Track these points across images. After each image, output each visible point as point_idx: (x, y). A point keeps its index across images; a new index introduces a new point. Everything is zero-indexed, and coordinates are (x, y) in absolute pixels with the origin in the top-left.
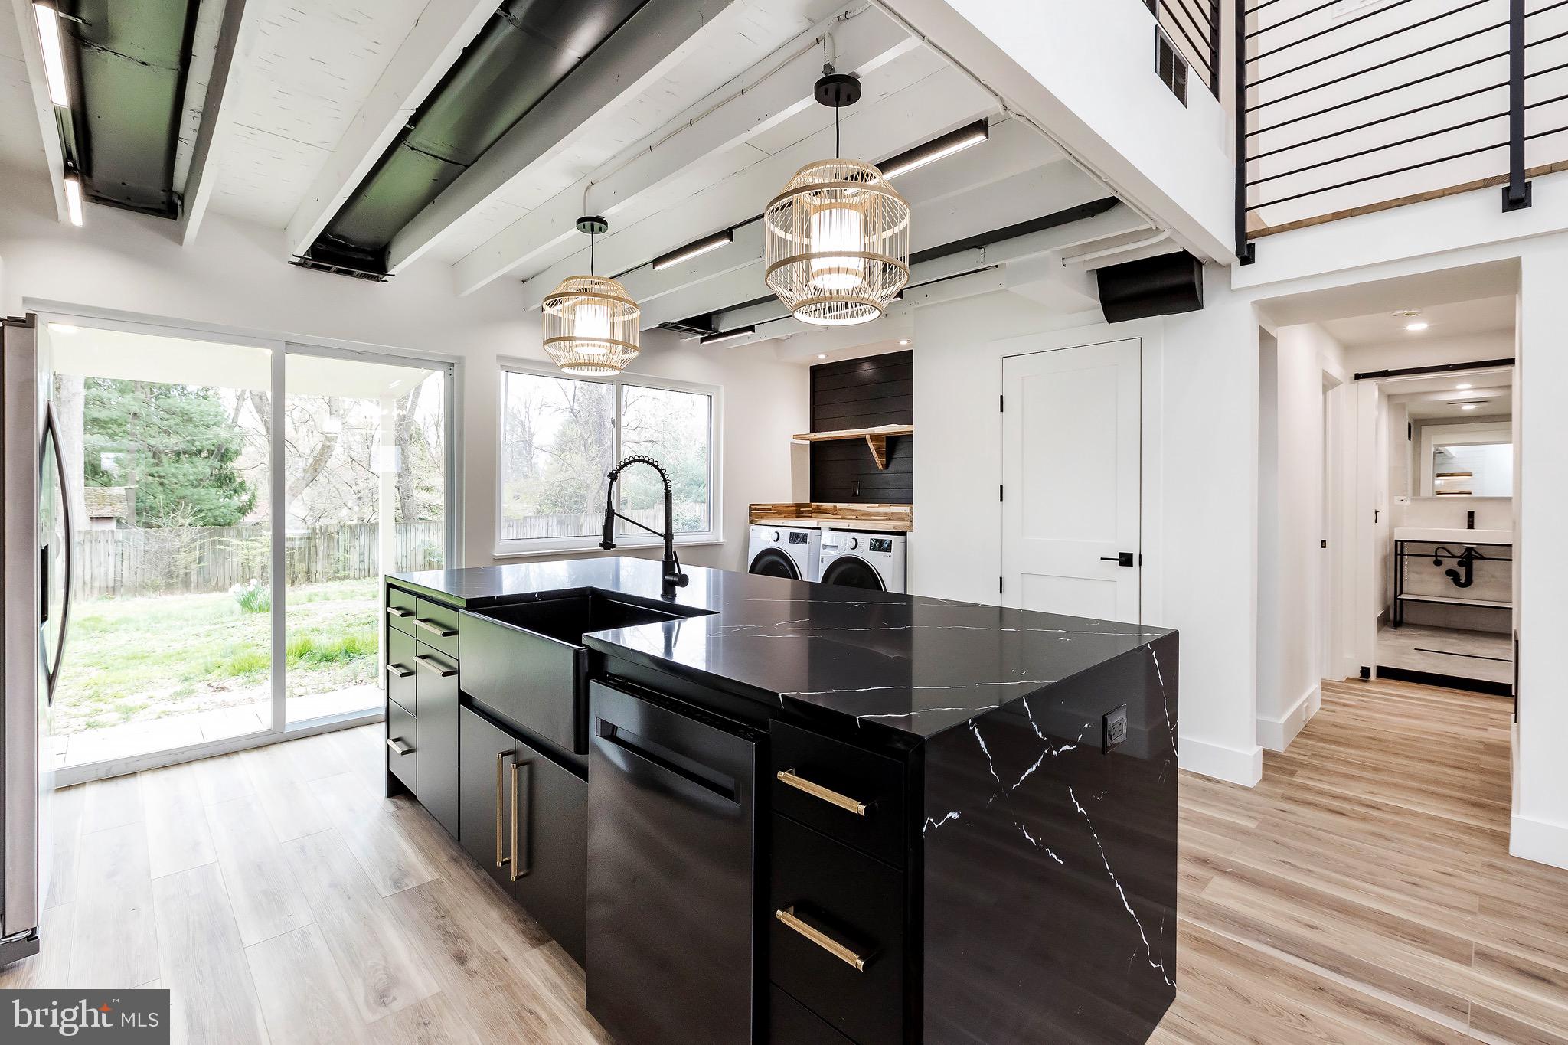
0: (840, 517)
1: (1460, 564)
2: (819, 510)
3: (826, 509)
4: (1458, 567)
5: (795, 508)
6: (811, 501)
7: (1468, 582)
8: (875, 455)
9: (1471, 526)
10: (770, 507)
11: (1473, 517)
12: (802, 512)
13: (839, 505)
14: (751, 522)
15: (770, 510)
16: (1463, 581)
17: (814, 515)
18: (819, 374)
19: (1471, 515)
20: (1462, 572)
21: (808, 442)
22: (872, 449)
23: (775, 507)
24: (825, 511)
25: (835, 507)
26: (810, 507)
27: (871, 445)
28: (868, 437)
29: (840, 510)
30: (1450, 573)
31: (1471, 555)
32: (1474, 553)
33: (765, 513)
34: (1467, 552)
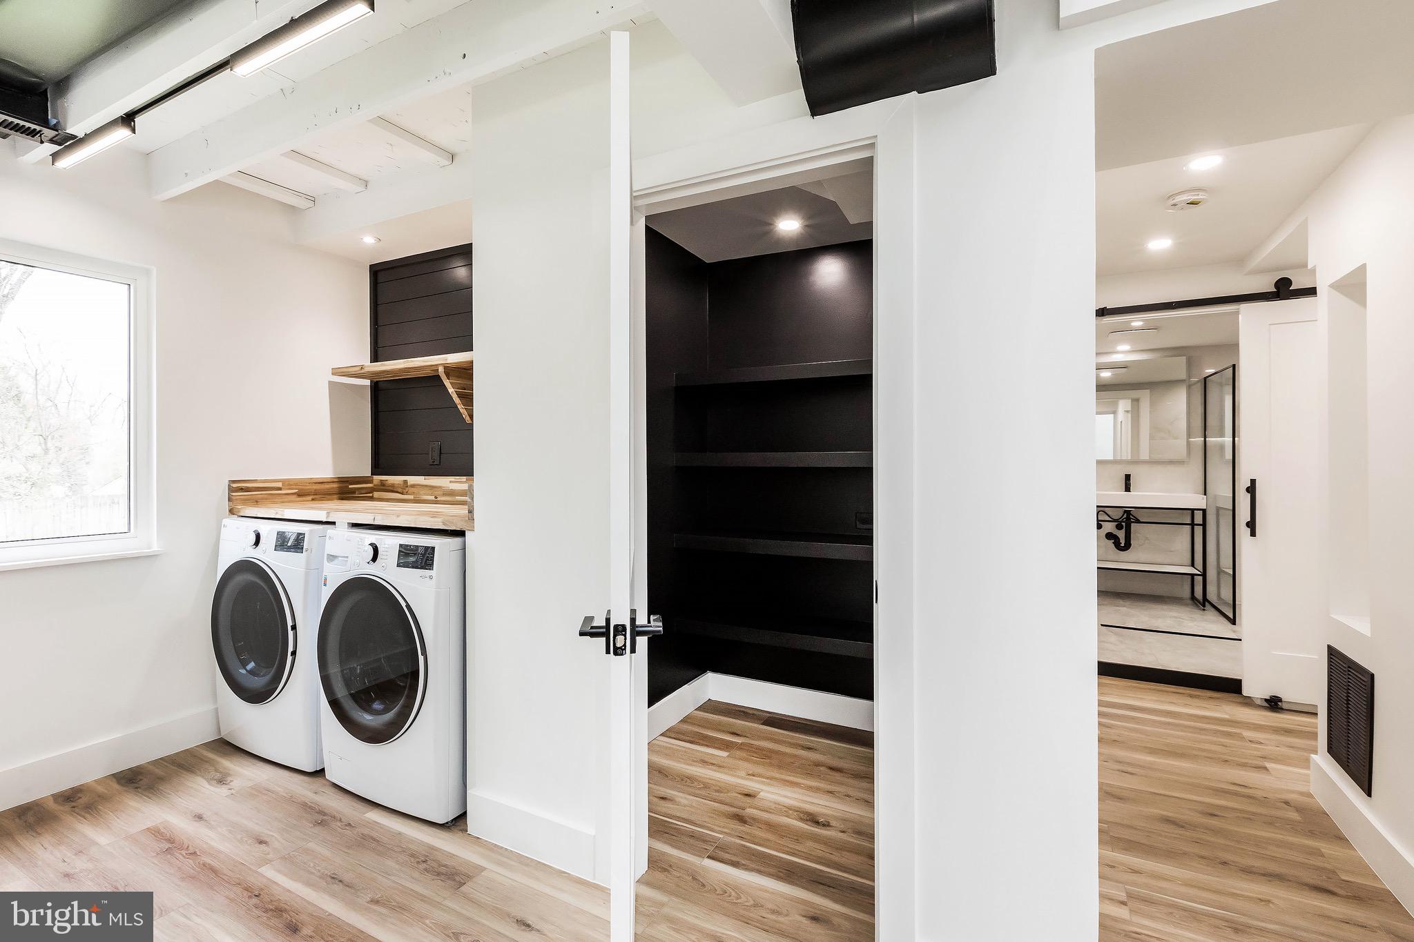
0: (411, 497)
1: (1118, 528)
2: (384, 487)
3: (393, 485)
4: (1116, 530)
5: (335, 485)
6: (373, 474)
7: (1127, 546)
8: (455, 397)
9: (1128, 489)
10: (280, 485)
11: (1130, 480)
12: (353, 491)
13: (412, 480)
14: (232, 512)
15: (280, 489)
16: (1123, 545)
17: (376, 494)
18: (382, 275)
19: (1128, 477)
20: (1121, 535)
21: (367, 382)
22: (451, 390)
23: (288, 483)
24: (392, 489)
25: (405, 482)
26: (371, 482)
27: (447, 383)
28: (441, 370)
29: (413, 486)
30: (1111, 537)
31: (1128, 518)
32: (1131, 517)
33: (266, 496)
34: (1125, 516)
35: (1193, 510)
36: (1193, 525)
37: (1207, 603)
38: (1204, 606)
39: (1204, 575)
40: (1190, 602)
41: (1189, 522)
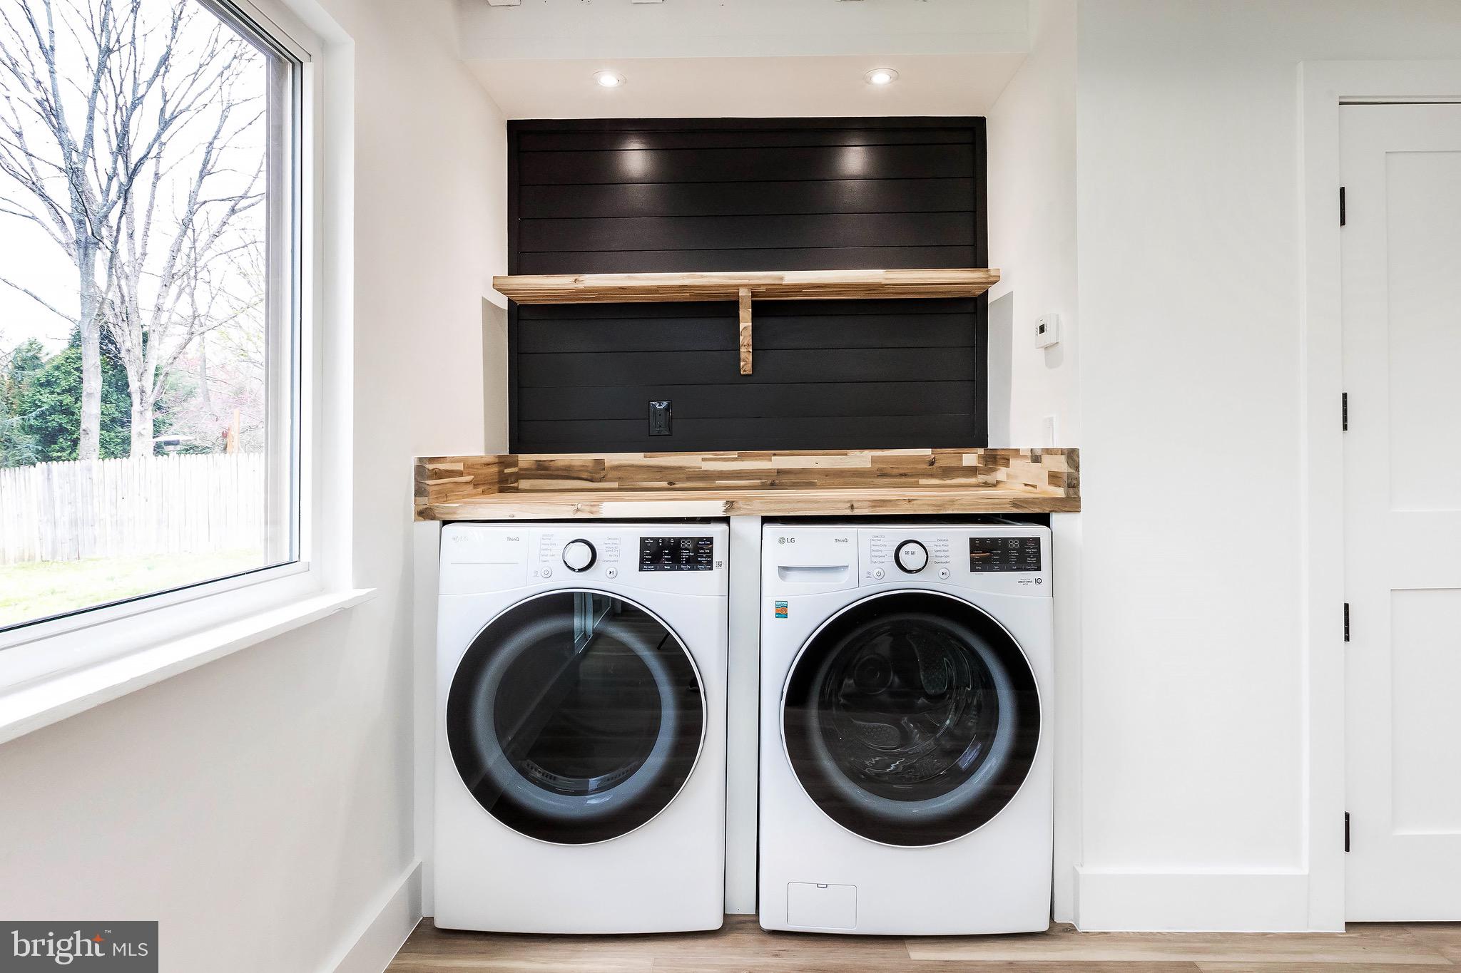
0: (615, 485)
2: (544, 472)
3: (568, 468)
5: (497, 468)
6: (513, 453)
13: (612, 459)
14: (424, 514)
15: (460, 474)
17: (523, 484)
21: (505, 305)
25: (600, 463)
26: (512, 465)
27: (744, 314)
28: (744, 293)
29: (618, 468)
33: (451, 486)
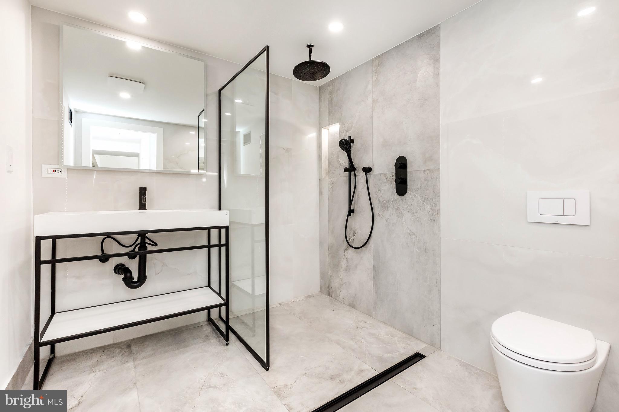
1: (131, 256)
4: (129, 261)
7: (142, 278)
9: (143, 206)
11: (145, 194)
16: (136, 280)
19: (143, 191)
20: (133, 266)
30: (120, 269)
31: (143, 246)
32: (147, 241)
34: (139, 241)
35: (209, 229)
36: (209, 247)
37: (231, 336)
38: (227, 339)
39: (227, 304)
40: (208, 329)
41: (205, 243)
